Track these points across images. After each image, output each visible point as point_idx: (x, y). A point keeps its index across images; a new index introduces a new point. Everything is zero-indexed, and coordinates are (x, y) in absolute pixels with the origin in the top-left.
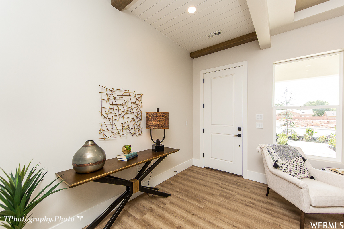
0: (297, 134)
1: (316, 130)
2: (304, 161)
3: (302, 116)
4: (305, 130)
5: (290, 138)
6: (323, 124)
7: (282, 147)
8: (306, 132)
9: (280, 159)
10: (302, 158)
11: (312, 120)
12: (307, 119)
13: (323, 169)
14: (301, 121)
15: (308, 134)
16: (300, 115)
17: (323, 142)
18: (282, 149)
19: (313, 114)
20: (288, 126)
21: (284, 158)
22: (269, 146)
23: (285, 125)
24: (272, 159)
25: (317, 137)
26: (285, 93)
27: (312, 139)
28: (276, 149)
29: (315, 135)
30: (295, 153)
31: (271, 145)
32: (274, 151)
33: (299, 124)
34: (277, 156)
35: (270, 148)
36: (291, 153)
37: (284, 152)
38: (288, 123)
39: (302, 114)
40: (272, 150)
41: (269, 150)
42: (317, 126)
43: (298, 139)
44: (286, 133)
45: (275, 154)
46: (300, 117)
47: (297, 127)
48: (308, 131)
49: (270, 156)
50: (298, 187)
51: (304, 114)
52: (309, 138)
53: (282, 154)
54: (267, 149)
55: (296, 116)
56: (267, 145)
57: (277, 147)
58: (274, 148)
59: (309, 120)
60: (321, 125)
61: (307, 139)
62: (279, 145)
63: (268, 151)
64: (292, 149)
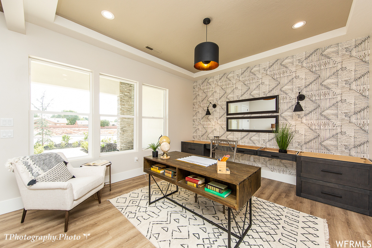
0: (54, 142)
1: (71, 136)
2: (66, 165)
3: (57, 125)
4: (62, 138)
5: (46, 148)
6: (75, 132)
7: (43, 155)
8: (62, 139)
9: (41, 170)
10: (64, 162)
11: (66, 128)
12: (62, 128)
13: (81, 167)
14: (57, 130)
15: (65, 141)
16: (56, 124)
17: (77, 147)
18: (44, 158)
19: (67, 123)
20: (44, 135)
21: (46, 167)
22: (26, 159)
23: (40, 134)
24: (30, 172)
25: (71, 143)
26: (42, 98)
27: (68, 145)
28: (35, 160)
29: (70, 142)
30: (57, 158)
31: (28, 157)
32: (34, 163)
33: (54, 133)
34: (37, 167)
35: (27, 161)
36: (53, 160)
37: (46, 161)
38: (44, 132)
39: (57, 122)
40: (30, 162)
41: (26, 164)
42: (71, 133)
43: (55, 147)
44: (41, 143)
45: (33, 167)
46: (55, 126)
47: (53, 136)
48: (64, 138)
49: (28, 170)
50: (64, 189)
51: (59, 122)
52: (66, 144)
53: (44, 163)
54: (22, 163)
55: (51, 125)
56: (23, 157)
57: (37, 157)
58: (34, 159)
59: (64, 129)
60: (74, 133)
61: (63, 146)
62: (39, 154)
63: (24, 165)
64: (54, 155)
